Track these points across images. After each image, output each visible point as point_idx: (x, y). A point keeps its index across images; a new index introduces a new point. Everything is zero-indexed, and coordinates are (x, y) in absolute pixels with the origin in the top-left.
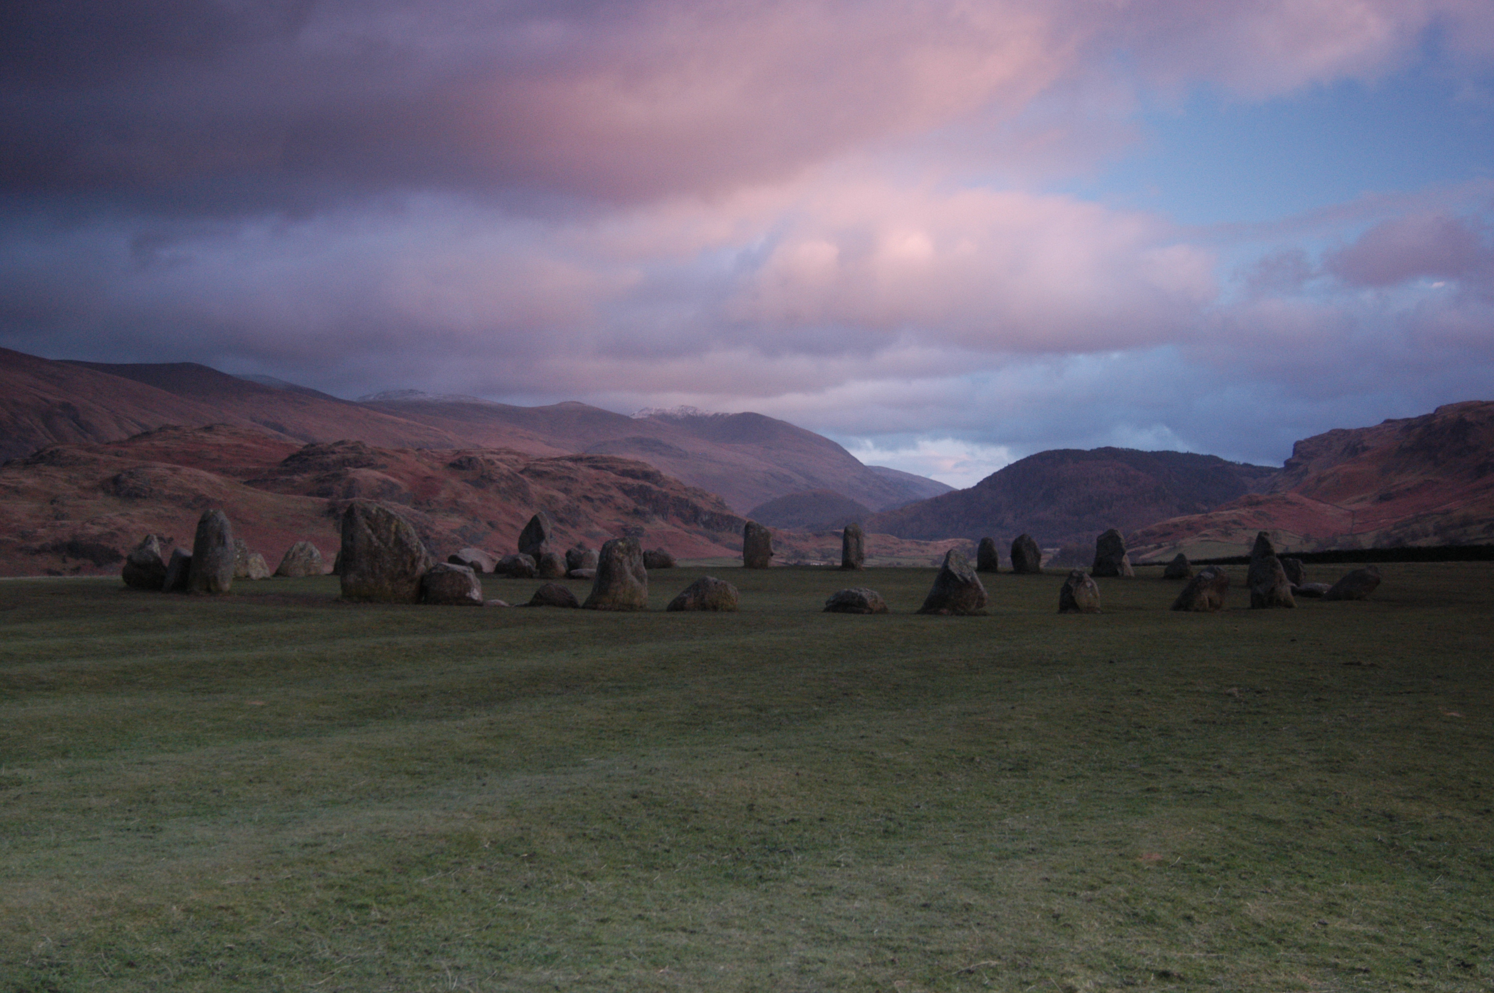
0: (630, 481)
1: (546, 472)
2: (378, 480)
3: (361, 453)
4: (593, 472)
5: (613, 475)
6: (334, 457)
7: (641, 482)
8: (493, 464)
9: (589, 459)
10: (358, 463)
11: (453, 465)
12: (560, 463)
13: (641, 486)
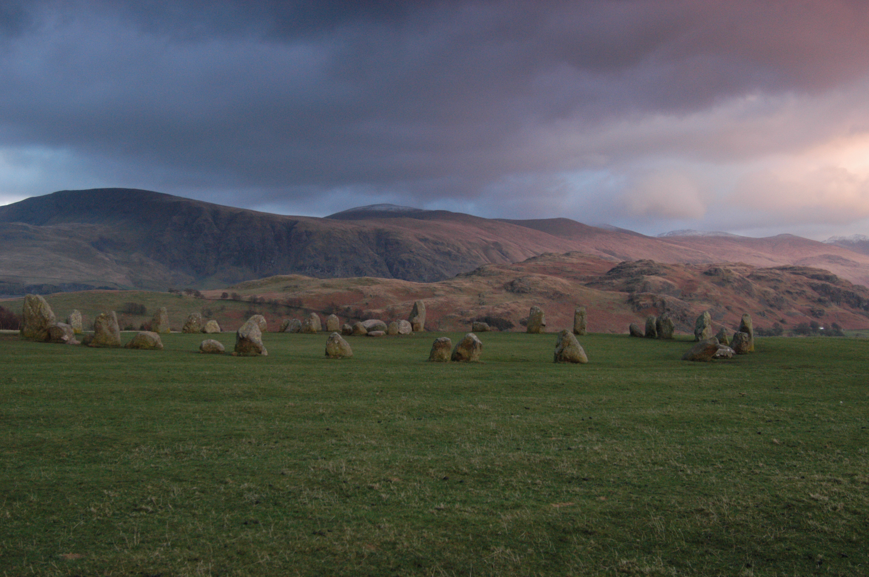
0: (816, 281)
1: (762, 277)
2: (660, 282)
3: (652, 267)
4: (792, 276)
5: (806, 278)
6: (636, 269)
7: (823, 282)
8: (730, 272)
9: (791, 268)
10: (650, 273)
11: (706, 273)
12: (772, 271)
13: (823, 285)
